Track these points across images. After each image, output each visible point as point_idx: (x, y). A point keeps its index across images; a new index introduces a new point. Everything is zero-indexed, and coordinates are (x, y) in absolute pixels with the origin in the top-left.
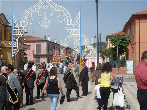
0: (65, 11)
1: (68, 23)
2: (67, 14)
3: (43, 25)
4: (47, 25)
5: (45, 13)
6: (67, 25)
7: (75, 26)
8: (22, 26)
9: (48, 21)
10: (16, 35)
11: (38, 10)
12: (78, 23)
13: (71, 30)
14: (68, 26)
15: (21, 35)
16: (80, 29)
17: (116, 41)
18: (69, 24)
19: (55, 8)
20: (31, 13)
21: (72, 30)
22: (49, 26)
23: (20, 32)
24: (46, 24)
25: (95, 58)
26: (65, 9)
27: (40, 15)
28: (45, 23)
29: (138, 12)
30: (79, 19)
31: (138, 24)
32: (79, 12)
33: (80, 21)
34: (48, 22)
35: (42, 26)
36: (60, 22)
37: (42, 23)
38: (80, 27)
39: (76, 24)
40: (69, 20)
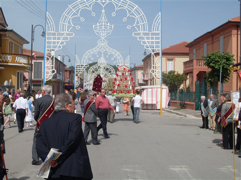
0: (136, 10)
1: (142, 30)
2: (139, 14)
3: (99, 30)
4: (107, 31)
5: (103, 11)
6: (139, 32)
7: (153, 34)
8: (63, 31)
9: (109, 24)
10: (52, 45)
11: (90, 5)
12: (158, 31)
13: (146, 41)
14: (141, 34)
15: (61, 45)
16: (160, 40)
17: (218, 61)
18: (143, 32)
19: (119, 5)
20: (78, 10)
21: (148, 40)
22: (109, 33)
23: (58, 41)
24: (105, 30)
25: (157, 88)
26: (137, 6)
27: (94, 14)
28: (103, 27)
29: (235, 18)
30: (159, 24)
31: (236, 36)
32: (160, 13)
33: (160, 28)
34: (108, 27)
35: (98, 33)
36: (129, 27)
37: (98, 27)
38: (160, 36)
39: (154, 32)
40: (144, 25)
